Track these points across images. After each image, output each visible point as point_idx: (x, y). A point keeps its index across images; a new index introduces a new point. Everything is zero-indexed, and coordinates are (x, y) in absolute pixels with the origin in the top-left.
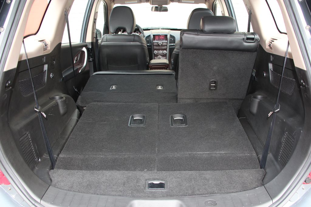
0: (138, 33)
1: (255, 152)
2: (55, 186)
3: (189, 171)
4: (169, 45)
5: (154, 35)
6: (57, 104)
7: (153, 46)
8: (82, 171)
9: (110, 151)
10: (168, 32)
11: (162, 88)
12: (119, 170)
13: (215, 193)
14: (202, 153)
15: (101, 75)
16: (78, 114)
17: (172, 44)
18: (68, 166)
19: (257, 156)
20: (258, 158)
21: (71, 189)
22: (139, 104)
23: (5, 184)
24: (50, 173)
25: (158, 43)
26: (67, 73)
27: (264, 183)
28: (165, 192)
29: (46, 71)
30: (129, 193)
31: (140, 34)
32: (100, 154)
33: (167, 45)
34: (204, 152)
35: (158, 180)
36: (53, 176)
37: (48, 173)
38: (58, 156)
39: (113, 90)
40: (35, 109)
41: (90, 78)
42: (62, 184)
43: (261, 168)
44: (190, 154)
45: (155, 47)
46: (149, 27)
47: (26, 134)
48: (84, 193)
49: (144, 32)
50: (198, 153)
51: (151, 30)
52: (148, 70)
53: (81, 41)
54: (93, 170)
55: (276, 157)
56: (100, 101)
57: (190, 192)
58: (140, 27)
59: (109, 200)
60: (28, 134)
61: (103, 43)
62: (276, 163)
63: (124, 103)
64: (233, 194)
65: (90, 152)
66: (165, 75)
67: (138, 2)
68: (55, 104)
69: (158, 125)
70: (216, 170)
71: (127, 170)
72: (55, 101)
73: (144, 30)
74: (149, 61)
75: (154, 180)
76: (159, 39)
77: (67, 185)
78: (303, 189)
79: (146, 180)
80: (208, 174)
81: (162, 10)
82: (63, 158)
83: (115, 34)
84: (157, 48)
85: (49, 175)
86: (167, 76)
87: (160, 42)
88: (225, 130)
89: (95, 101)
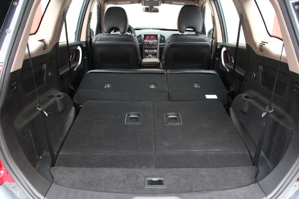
0: (129, 33)
1: (247, 150)
2: (57, 183)
3: (186, 168)
4: (159, 44)
5: (144, 35)
6: (56, 102)
7: (143, 45)
8: (82, 168)
9: (109, 149)
10: (158, 32)
11: (155, 86)
12: (118, 167)
13: (212, 190)
14: (197, 151)
15: (95, 74)
16: (74, 112)
17: (162, 44)
18: (69, 163)
19: (249, 153)
20: (250, 156)
21: (73, 186)
22: (134, 102)
23: (9, 182)
24: (51, 170)
25: (149, 42)
26: (64, 71)
27: (258, 180)
28: (164, 189)
29: (45, 70)
30: (130, 190)
31: (131, 34)
32: (99, 152)
33: (157, 45)
34: (199, 149)
35: (156, 177)
36: (55, 173)
37: (49, 170)
38: (58, 153)
39: (108, 88)
40: (38, 108)
41: (85, 76)
42: (64, 181)
43: (253, 165)
44: (185, 152)
45: (146, 47)
46: (140, 27)
47: (28, 132)
48: (86, 190)
49: (136, 31)
50: (194, 151)
51: (141, 30)
52: (140, 69)
53: (75, 40)
54: (93, 167)
55: (267, 155)
56: (96, 99)
57: (188, 189)
58: (131, 27)
59: (111, 197)
60: (30, 132)
61: (97, 42)
62: (267, 160)
63: (119, 101)
64: (229, 190)
65: (90, 150)
66: (157, 74)
67: (130, 2)
68: (54, 102)
69: (154, 123)
70: (212, 167)
71: (126, 168)
72: (54, 99)
73: (136, 29)
74: (141, 60)
75: (153, 177)
76: (150, 39)
77: (69, 183)
78: (296, 186)
79: (145, 177)
80: (204, 171)
81: (152, 10)
82: (64, 155)
83: (108, 33)
84: (148, 47)
85: (50, 173)
86: (159, 75)
87: (151, 42)
88: (218, 129)
89: (91, 99)
